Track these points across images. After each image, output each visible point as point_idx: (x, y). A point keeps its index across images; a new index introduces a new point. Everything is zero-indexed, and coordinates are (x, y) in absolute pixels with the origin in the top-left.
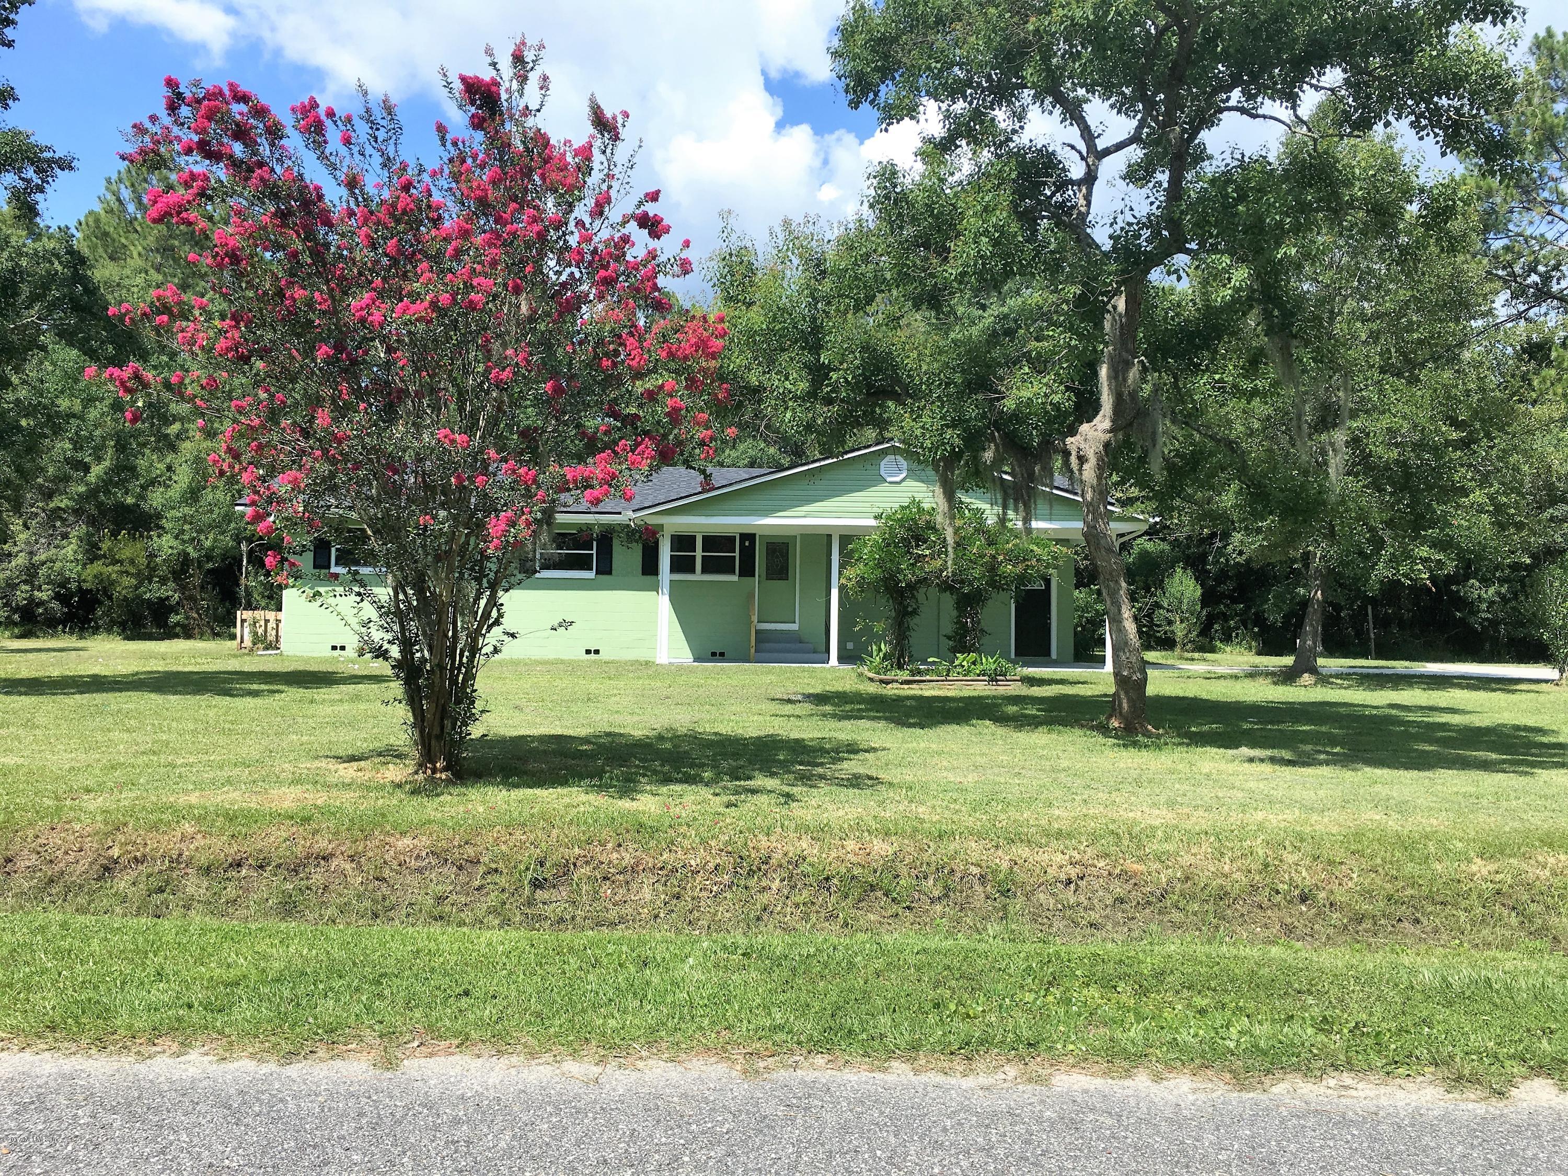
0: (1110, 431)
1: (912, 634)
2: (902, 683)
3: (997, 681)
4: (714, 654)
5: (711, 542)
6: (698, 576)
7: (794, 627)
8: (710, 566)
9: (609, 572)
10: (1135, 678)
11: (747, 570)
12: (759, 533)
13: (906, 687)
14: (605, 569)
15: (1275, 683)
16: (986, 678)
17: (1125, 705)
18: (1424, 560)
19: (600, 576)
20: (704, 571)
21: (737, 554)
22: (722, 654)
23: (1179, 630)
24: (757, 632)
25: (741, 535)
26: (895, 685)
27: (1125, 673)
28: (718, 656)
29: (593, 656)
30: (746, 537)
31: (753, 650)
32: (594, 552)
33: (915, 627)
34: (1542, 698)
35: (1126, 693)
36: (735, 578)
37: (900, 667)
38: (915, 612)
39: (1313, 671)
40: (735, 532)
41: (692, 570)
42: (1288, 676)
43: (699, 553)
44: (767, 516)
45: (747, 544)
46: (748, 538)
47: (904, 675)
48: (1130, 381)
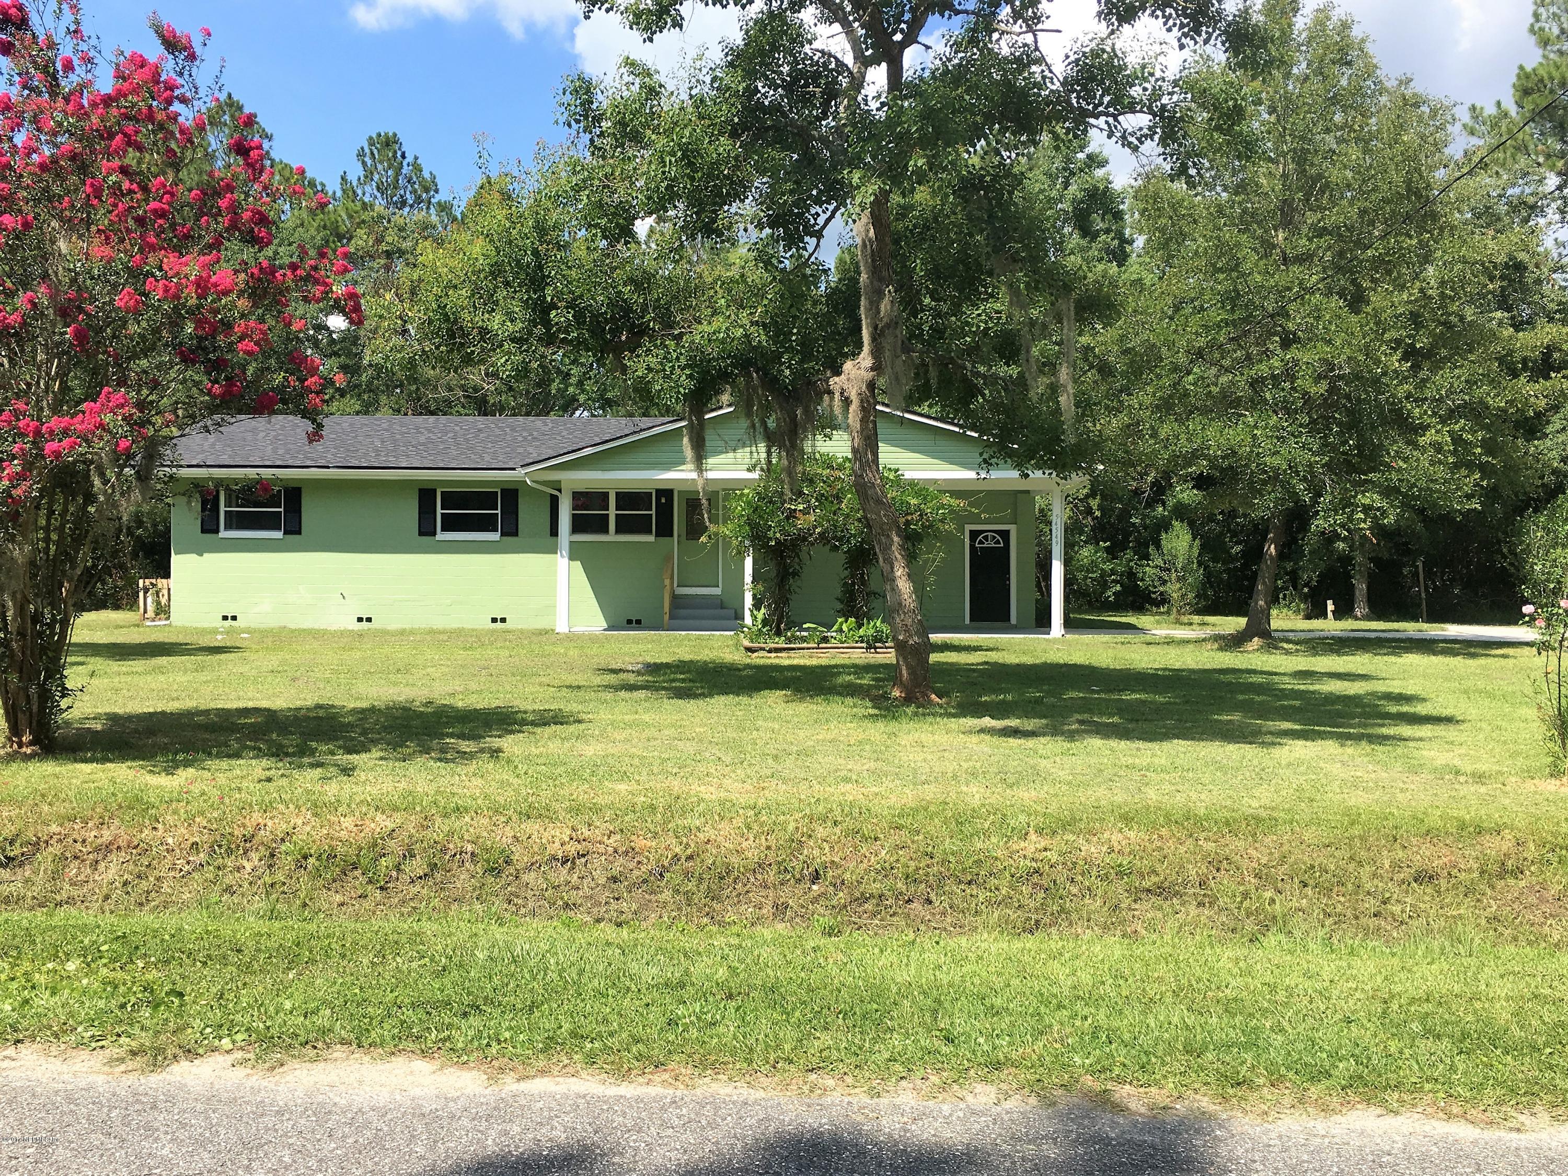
0: (872, 369)
1: (793, 597)
2: (770, 651)
3: (875, 648)
4: (629, 622)
5: (628, 499)
6: (612, 537)
7: (717, 591)
8: (624, 526)
9: (515, 533)
10: (911, 642)
11: (665, 530)
12: (677, 488)
13: (773, 655)
14: (511, 530)
15: (1221, 649)
16: (864, 645)
17: (904, 672)
18: (1367, 509)
19: (505, 538)
20: (618, 531)
21: (653, 512)
22: (639, 622)
23: (1173, 589)
24: (675, 597)
25: (657, 491)
26: (762, 653)
27: (901, 638)
28: (634, 623)
29: (499, 625)
30: (660, 493)
31: (667, 617)
32: (499, 511)
33: (797, 590)
34: (1511, 661)
35: (905, 659)
36: (651, 538)
37: (778, 633)
38: (795, 574)
39: (1266, 634)
40: (651, 488)
41: (605, 530)
42: (1235, 642)
43: (612, 512)
44: (669, 469)
45: (663, 500)
46: (666, 494)
47: (781, 642)
48: (882, 314)
